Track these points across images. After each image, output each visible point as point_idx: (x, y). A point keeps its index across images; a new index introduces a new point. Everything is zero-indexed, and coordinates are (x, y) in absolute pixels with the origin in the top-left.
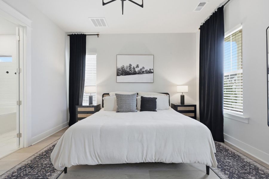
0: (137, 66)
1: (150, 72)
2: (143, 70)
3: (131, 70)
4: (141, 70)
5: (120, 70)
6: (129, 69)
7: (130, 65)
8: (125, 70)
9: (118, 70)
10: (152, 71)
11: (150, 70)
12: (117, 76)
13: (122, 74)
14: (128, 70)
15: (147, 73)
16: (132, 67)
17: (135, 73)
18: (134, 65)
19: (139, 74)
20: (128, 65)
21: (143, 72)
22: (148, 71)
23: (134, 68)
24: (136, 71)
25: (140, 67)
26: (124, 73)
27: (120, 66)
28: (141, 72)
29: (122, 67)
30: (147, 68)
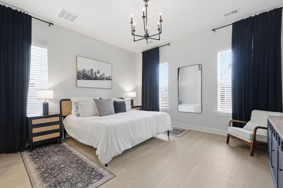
0: (99, 72)
1: (109, 79)
2: (103, 76)
3: (92, 75)
4: (102, 76)
5: (80, 74)
6: (91, 74)
7: (92, 70)
8: (86, 74)
9: (78, 73)
10: (111, 78)
11: (109, 77)
12: (78, 80)
13: (83, 78)
14: (89, 74)
15: (107, 80)
16: (94, 72)
17: (96, 79)
18: (95, 70)
19: (99, 79)
20: (90, 70)
21: (104, 78)
22: (108, 78)
23: (95, 74)
24: (98, 76)
25: (101, 73)
26: (85, 77)
27: (80, 69)
28: (101, 78)
29: (83, 70)
30: (107, 75)
